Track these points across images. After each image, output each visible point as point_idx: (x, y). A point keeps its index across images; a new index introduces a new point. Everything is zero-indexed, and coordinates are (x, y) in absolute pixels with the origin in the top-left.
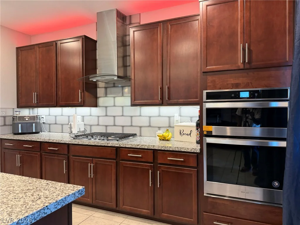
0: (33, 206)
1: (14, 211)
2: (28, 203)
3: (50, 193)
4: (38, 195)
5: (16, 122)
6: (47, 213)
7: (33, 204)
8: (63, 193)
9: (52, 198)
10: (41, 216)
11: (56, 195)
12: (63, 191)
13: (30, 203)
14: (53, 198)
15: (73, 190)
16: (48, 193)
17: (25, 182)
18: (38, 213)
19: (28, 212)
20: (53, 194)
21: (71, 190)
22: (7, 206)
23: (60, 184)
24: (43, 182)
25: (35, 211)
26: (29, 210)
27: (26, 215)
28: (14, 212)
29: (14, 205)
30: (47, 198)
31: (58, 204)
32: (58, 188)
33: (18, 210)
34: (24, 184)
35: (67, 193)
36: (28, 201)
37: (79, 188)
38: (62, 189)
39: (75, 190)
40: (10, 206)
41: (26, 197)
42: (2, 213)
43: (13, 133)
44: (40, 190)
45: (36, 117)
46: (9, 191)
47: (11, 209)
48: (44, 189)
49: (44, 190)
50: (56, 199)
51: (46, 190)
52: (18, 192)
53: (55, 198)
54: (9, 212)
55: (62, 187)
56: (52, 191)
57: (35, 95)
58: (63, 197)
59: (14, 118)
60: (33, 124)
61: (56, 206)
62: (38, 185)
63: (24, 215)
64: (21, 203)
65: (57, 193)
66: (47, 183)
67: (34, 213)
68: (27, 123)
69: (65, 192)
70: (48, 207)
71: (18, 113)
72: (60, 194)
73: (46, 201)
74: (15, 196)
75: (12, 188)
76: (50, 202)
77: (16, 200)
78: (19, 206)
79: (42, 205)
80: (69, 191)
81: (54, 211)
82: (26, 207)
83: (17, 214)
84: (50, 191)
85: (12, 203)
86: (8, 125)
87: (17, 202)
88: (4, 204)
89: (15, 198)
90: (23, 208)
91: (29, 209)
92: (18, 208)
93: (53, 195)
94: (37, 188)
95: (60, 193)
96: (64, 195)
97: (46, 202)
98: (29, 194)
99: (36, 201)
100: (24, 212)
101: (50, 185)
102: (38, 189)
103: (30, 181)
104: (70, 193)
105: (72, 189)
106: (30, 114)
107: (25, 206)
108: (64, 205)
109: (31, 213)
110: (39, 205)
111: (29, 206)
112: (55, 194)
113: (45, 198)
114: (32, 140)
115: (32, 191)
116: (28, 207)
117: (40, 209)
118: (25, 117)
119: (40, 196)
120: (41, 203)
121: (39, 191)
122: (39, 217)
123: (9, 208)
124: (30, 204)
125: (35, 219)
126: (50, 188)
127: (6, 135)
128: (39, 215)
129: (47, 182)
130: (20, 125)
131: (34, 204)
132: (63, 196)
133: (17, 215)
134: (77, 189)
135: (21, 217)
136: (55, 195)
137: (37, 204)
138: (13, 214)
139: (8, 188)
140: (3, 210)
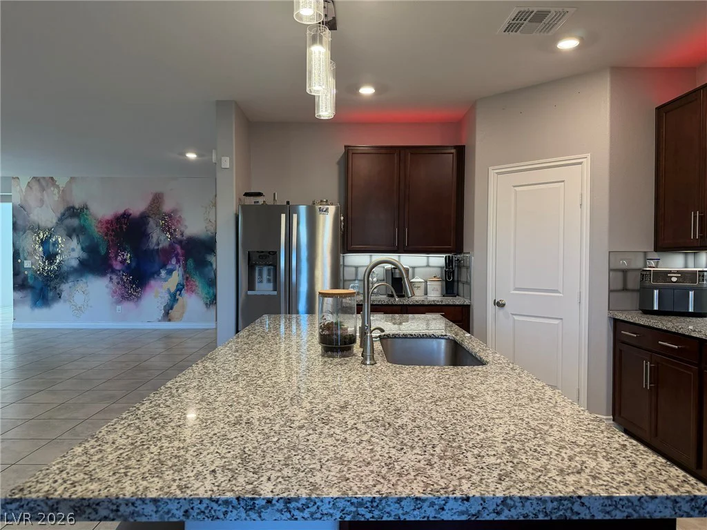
0: (551, 482)
1: (512, 475)
2: (548, 471)
3: (611, 471)
4: (584, 462)
5: (648, 284)
6: (579, 514)
7: (556, 478)
8: (641, 485)
9: (605, 483)
10: (561, 513)
11: (622, 480)
12: (645, 479)
13: (553, 473)
14: (606, 486)
15: (676, 490)
16: (606, 469)
17: (580, 424)
18: (555, 503)
19: (534, 491)
20: (615, 476)
21: (671, 486)
22: (510, 459)
23: (652, 457)
24: (617, 438)
25: (547, 494)
26: (539, 488)
27: (527, 494)
28: (512, 477)
29: (524, 463)
30: (594, 478)
31: (616, 507)
32: (640, 467)
33: (522, 476)
34: (576, 427)
35: (652, 487)
36: (553, 467)
37: (699, 490)
38: (646, 474)
39: (683, 490)
40: (515, 461)
41: (555, 457)
42: (493, 469)
43: (640, 310)
44: (596, 453)
45: (699, 276)
46: (538, 430)
47: (512, 469)
48: (604, 454)
49: (604, 457)
50: (614, 490)
51: (608, 460)
52: (551, 439)
53: (612, 487)
54: (505, 471)
55: (652, 469)
56: (621, 467)
57: (695, 217)
58: (633, 494)
59: (644, 274)
60: (691, 292)
61: (608, 509)
62: (600, 440)
63: (521, 492)
64: (538, 464)
65: (627, 478)
66: (625, 446)
67: (545, 497)
68: (674, 288)
69: (649, 483)
70: (582, 501)
71: (653, 263)
72: (632, 484)
73: (588, 484)
74: (539, 446)
75: (546, 428)
76: (594, 490)
77: (536, 454)
78: (530, 470)
79: (572, 488)
80: (663, 486)
81: (600, 518)
82: (539, 477)
83: (512, 483)
84: (616, 465)
85: (524, 457)
86: (633, 291)
87: (533, 459)
88: (509, 453)
89: (536, 451)
90: (531, 477)
91: (541, 485)
92: (524, 471)
93: (613, 479)
94: (594, 446)
95: (635, 481)
96: (640, 491)
97: (585, 487)
98: (566, 453)
99: (568, 474)
100: (527, 484)
101: (628, 452)
102: (594, 449)
103: (591, 426)
104: (660, 494)
105: (674, 483)
106: (686, 267)
107: (540, 473)
108: (635, 516)
109: (538, 495)
110: (564, 487)
111: (546, 478)
112: (620, 478)
113: (589, 477)
114: (680, 332)
115: (578, 450)
116: (541, 480)
117: (562, 495)
118: (670, 272)
119: (584, 468)
120: (572, 485)
121: (591, 456)
122: (558, 514)
123: (511, 464)
124: (550, 475)
125: (546, 512)
126: (621, 459)
127: (626, 313)
128: (558, 509)
129: (626, 443)
130: (656, 292)
131: (558, 479)
132: (634, 492)
133: (511, 486)
134: (688, 492)
135: (515, 492)
136: (619, 480)
137: (563, 482)
138: (507, 479)
139: (540, 426)
140: (499, 464)
